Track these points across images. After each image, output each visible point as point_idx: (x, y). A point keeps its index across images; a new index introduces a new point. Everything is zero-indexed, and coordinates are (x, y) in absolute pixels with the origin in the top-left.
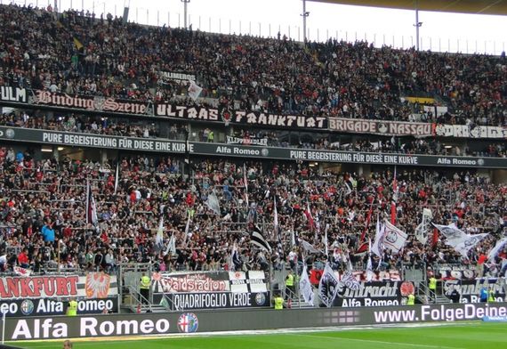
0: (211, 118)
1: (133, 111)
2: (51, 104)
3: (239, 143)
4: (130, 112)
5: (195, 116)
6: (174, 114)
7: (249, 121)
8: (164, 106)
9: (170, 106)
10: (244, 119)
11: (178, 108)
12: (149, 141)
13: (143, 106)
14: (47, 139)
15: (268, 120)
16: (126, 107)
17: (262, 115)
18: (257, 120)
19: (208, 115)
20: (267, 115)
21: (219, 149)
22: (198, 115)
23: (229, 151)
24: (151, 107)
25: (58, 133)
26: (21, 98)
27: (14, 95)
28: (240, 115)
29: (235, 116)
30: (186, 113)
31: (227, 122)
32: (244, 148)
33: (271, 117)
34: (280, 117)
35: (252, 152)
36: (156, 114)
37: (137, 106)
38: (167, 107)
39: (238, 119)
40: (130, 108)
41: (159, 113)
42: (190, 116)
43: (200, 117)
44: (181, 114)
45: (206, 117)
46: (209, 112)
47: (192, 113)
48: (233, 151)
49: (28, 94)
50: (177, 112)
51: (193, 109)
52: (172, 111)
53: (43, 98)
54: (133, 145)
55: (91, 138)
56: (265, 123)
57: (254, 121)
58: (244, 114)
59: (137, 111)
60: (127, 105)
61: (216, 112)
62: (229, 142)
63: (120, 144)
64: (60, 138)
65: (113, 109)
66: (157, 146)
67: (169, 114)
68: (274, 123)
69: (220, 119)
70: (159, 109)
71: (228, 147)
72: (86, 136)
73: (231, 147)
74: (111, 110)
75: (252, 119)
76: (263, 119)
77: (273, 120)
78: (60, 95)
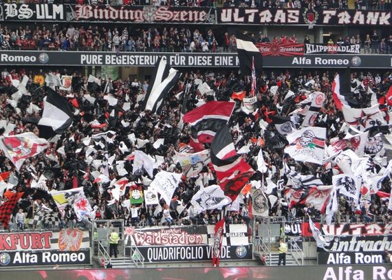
0: (289, 21)
1: (191, 19)
2: (93, 19)
3: (323, 52)
4: (187, 21)
5: (269, 20)
6: (242, 19)
7: (341, 21)
8: (230, 11)
9: (237, 11)
10: (334, 19)
11: (247, 11)
12: (207, 56)
13: (203, 13)
14: (85, 62)
15: (366, 19)
16: (182, 16)
17: (358, 14)
18: (351, 19)
19: (287, 18)
20: (365, 13)
21: (295, 61)
22: (273, 18)
23: (309, 62)
24: (213, 12)
25: (97, 54)
26: (58, 16)
27: (51, 13)
28: (328, 14)
29: (322, 17)
30: (257, 17)
31: (311, 25)
32: (328, 58)
33: (370, 15)
34: (383, 14)
35: (339, 62)
36: (219, 20)
37: (196, 13)
38: (233, 11)
39: (326, 20)
40: (187, 16)
41: (224, 19)
42: (262, 20)
43: (276, 20)
44: (251, 19)
45: (283, 20)
46: (287, 14)
47: (266, 16)
48: (313, 61)
49: (66, 10)
50: (246, 16)
51: (267, 12)
52: (240, 16)
53: (83, 12)
54: (187, 61)
55: (137, 57)
56: (362, 22)
57: (347, 21)
58: (333, 13)
59: (196, 19)
60: (184, 13)
61: (297, 12)
62: (309, 51)
63: (171, 61)
64: (100, 59)
65: (166, 19)
66: (216, 61)
67: (236, 19)
68: (374, 22)
69: (301, 20)
70: (223, 15)
71: (307, 57)
72: (130, 55)
73: (312, 57)
74: (164, 21)
75: (344, 18)
76: (359, 18)
77: (372, 18)
78: (104, 8)
